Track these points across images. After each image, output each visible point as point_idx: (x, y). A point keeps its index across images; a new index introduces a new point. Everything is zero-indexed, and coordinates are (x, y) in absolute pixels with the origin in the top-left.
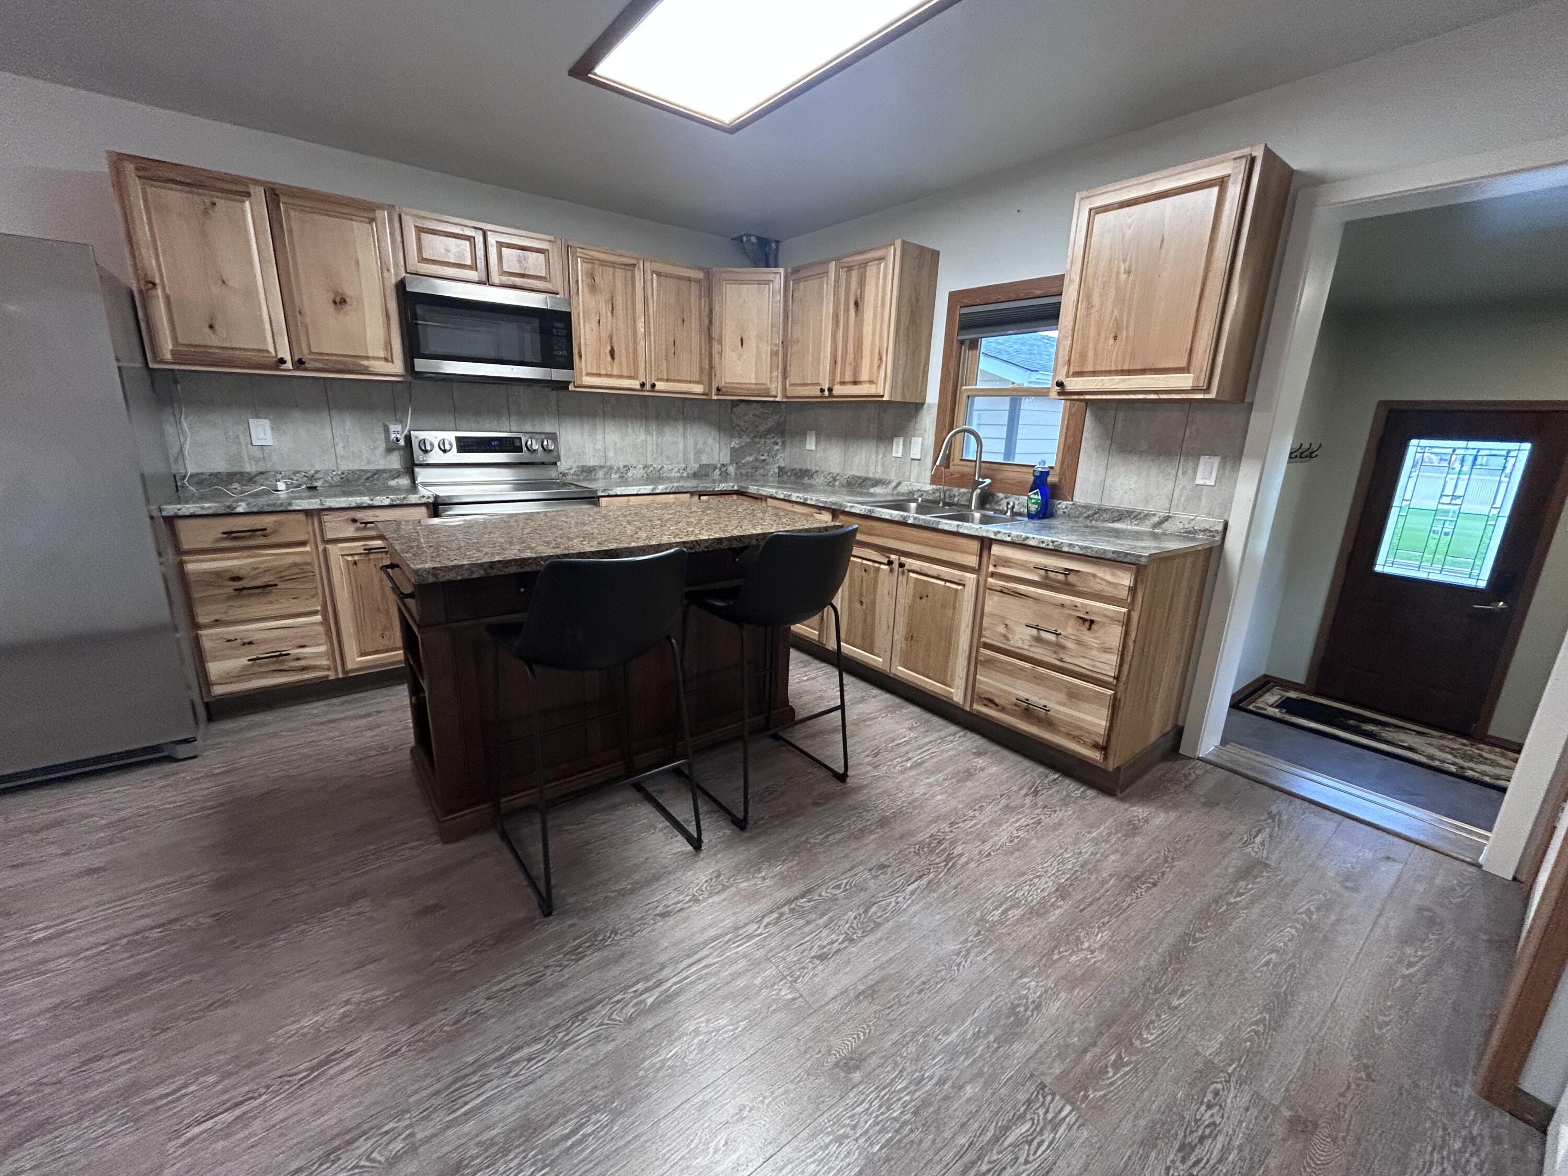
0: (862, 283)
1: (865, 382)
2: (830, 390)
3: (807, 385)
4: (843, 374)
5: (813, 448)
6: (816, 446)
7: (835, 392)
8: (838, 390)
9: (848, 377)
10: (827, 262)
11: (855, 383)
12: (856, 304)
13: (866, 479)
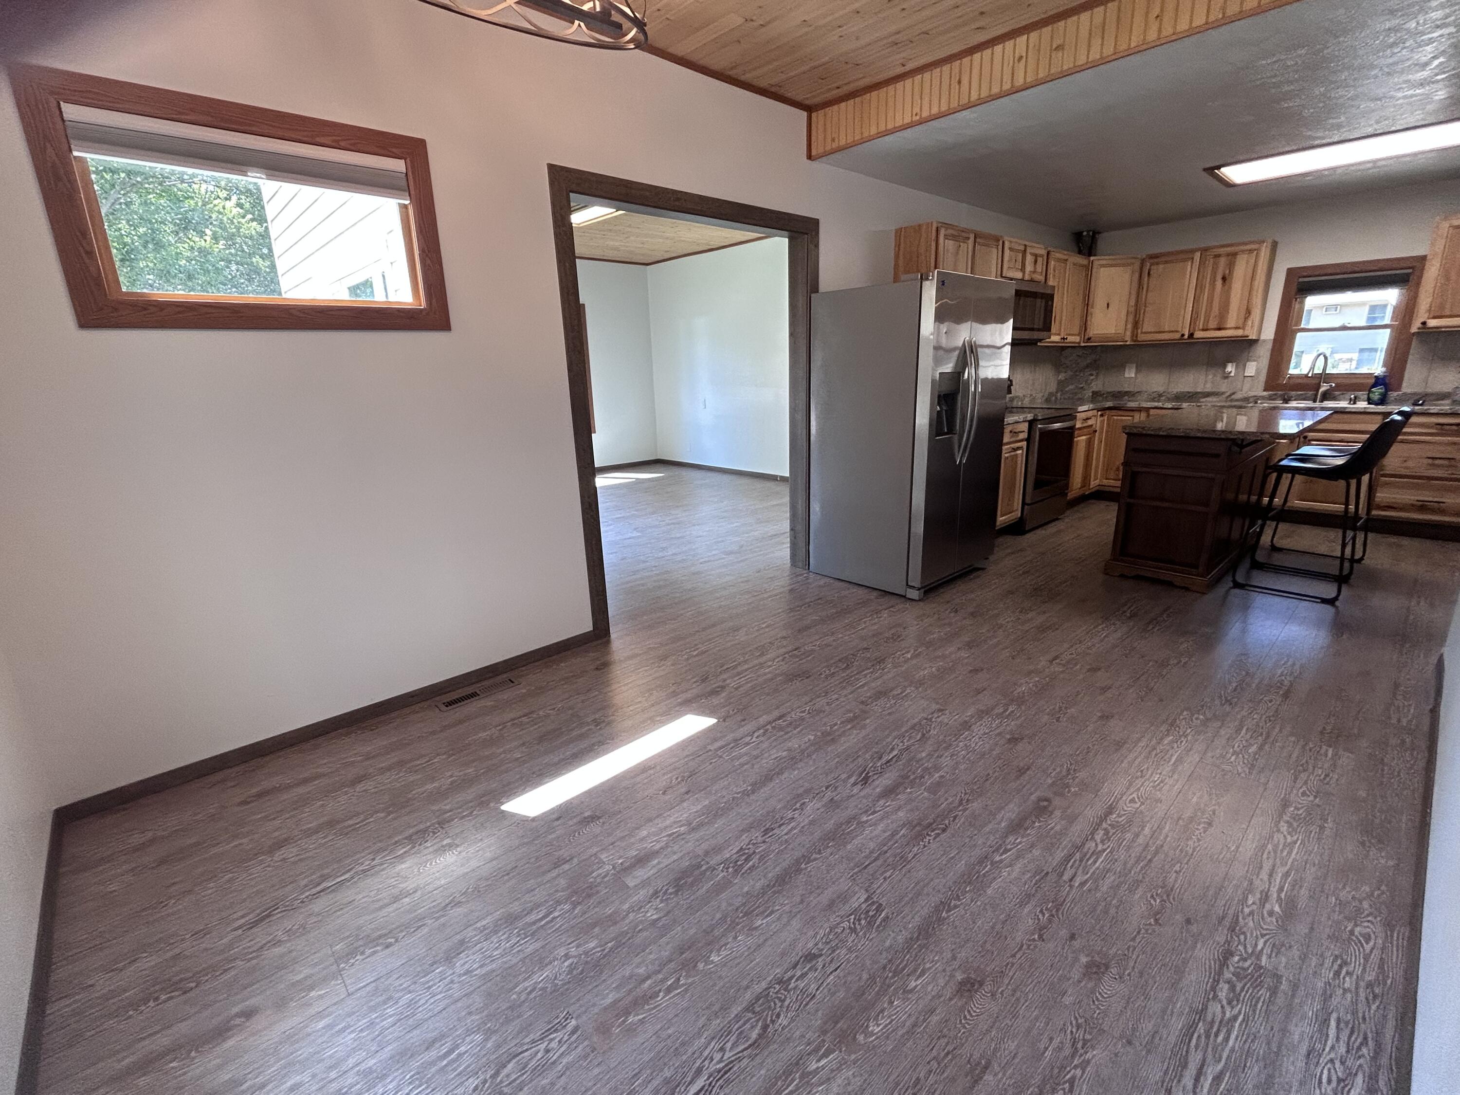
0: (1231, 266)
1: (1230, 328)
2: (1191, 335)
3: (1164, 332)
4: (1207, 320)
5: (1133, 375)
6: (1136, 374)
7: (1195, 336)
8: (1199, 334)
9: (1212, 324)
10: (1193, 251)
11: (1219, 329)
12: (1224, 279)
13: (1197, 393)
